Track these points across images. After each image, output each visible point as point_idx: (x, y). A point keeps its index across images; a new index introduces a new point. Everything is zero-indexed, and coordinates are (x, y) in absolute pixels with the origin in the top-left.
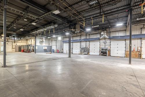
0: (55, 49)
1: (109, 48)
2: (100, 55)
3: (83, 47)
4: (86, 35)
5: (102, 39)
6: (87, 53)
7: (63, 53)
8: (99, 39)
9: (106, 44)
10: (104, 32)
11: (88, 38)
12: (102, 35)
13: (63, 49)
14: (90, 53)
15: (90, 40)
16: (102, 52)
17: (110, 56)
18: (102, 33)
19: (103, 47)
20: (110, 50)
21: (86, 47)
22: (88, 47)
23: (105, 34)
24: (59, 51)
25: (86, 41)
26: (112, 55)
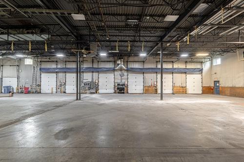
0: (15, 86)
1: (126, 83)
2: (115, 93)
3: (88, 81)
4: (93, 62)
5: (117, 70)
6: (94, 91)
7: (39, 95)
8: (114, 70)
9: (122, 78)
10: (121, 61)
11: (95, 66)
12: (119, 64)
13: (39, 85)
14: (100, 91)
15: (99, 71)
16: (118, 88)
17: (128, 93)
18: (119, 62)
19: (119, 81)
20: (128, 86)
21: (92, 81)
22: (97, 81)
23: (122, 63)
24: (29, 90)
25: (93, 72)
26: (129, 92)
